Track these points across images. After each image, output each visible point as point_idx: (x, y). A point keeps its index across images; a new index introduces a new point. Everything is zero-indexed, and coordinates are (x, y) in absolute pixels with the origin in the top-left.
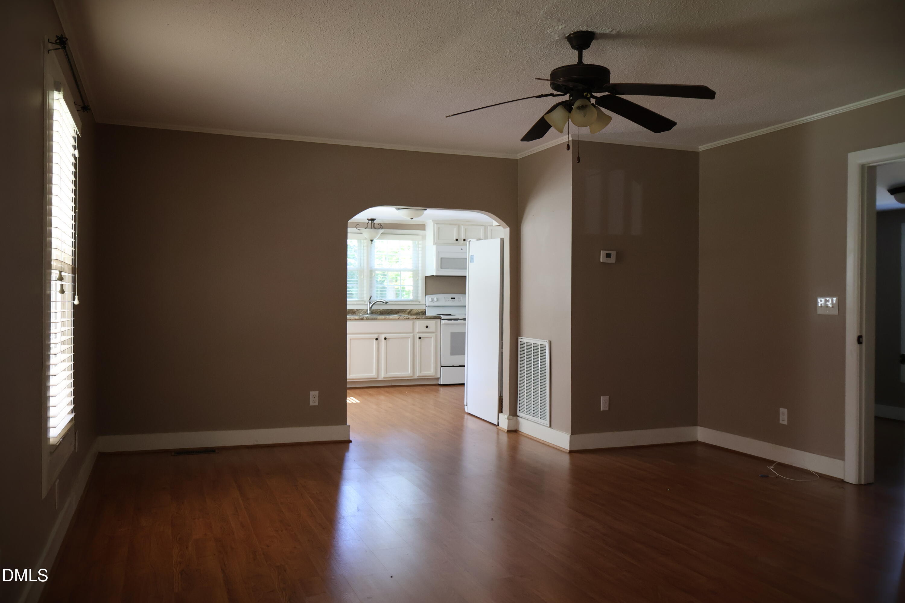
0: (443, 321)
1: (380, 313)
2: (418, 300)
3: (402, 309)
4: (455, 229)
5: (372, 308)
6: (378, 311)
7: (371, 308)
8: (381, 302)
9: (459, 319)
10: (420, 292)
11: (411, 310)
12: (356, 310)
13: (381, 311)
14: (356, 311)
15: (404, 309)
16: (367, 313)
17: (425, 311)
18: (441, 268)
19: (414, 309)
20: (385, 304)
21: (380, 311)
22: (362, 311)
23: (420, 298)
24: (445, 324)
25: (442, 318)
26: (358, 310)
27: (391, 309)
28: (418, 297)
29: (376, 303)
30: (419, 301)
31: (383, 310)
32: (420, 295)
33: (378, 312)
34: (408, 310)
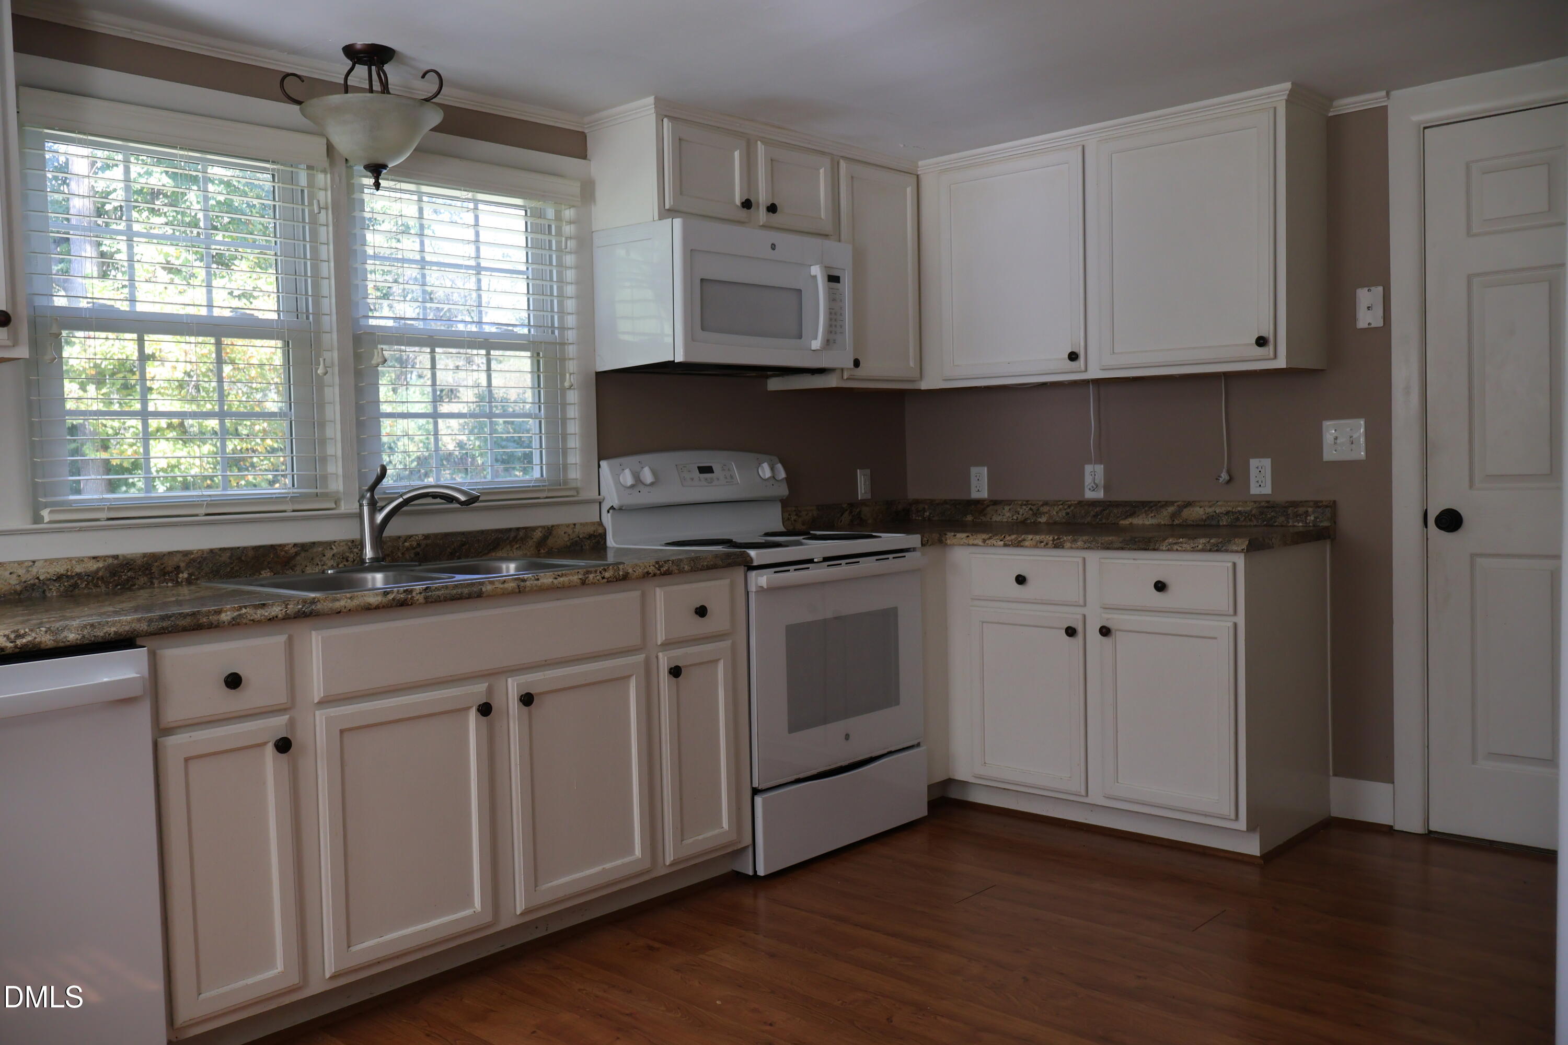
0: (761, 579)
1: (417, 554)
2: (566, 482)
3: (510, 530)
4: (737, 154)
5: (389, 532)
6: (407, 544)
7: (378, 531)
8: (438, 500)
9: (811, 561)
10: (574, 443)
11: (549, 531)
12: (295, 545)
13: (419, 545)
14: (297, 554)
15: (518, 529)
16: (363, 561)
17: (600, 531)
18: (703, 329)
19: (558, 526)
20: (458, 506)
21: (415, 544)
22: (329, 554)
23: (574, 474)
24: (772, 590)
25: (755, 564)
26: (304, 548)
27: (463, 533)
28: (565, 467)
29: (407, 502)
30: (573, 485)
31: (427, 537)
32: (574, 458)
33: (408, 549)
34: (533, 529)
